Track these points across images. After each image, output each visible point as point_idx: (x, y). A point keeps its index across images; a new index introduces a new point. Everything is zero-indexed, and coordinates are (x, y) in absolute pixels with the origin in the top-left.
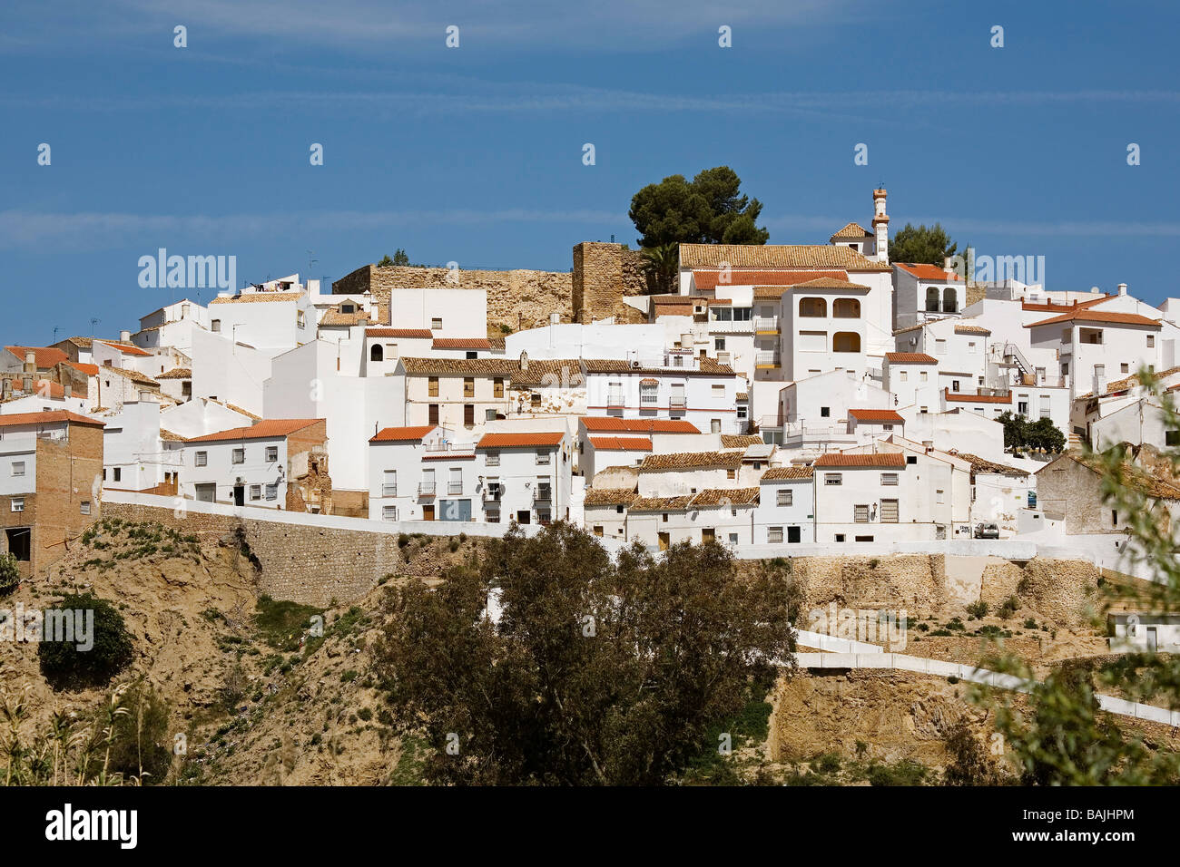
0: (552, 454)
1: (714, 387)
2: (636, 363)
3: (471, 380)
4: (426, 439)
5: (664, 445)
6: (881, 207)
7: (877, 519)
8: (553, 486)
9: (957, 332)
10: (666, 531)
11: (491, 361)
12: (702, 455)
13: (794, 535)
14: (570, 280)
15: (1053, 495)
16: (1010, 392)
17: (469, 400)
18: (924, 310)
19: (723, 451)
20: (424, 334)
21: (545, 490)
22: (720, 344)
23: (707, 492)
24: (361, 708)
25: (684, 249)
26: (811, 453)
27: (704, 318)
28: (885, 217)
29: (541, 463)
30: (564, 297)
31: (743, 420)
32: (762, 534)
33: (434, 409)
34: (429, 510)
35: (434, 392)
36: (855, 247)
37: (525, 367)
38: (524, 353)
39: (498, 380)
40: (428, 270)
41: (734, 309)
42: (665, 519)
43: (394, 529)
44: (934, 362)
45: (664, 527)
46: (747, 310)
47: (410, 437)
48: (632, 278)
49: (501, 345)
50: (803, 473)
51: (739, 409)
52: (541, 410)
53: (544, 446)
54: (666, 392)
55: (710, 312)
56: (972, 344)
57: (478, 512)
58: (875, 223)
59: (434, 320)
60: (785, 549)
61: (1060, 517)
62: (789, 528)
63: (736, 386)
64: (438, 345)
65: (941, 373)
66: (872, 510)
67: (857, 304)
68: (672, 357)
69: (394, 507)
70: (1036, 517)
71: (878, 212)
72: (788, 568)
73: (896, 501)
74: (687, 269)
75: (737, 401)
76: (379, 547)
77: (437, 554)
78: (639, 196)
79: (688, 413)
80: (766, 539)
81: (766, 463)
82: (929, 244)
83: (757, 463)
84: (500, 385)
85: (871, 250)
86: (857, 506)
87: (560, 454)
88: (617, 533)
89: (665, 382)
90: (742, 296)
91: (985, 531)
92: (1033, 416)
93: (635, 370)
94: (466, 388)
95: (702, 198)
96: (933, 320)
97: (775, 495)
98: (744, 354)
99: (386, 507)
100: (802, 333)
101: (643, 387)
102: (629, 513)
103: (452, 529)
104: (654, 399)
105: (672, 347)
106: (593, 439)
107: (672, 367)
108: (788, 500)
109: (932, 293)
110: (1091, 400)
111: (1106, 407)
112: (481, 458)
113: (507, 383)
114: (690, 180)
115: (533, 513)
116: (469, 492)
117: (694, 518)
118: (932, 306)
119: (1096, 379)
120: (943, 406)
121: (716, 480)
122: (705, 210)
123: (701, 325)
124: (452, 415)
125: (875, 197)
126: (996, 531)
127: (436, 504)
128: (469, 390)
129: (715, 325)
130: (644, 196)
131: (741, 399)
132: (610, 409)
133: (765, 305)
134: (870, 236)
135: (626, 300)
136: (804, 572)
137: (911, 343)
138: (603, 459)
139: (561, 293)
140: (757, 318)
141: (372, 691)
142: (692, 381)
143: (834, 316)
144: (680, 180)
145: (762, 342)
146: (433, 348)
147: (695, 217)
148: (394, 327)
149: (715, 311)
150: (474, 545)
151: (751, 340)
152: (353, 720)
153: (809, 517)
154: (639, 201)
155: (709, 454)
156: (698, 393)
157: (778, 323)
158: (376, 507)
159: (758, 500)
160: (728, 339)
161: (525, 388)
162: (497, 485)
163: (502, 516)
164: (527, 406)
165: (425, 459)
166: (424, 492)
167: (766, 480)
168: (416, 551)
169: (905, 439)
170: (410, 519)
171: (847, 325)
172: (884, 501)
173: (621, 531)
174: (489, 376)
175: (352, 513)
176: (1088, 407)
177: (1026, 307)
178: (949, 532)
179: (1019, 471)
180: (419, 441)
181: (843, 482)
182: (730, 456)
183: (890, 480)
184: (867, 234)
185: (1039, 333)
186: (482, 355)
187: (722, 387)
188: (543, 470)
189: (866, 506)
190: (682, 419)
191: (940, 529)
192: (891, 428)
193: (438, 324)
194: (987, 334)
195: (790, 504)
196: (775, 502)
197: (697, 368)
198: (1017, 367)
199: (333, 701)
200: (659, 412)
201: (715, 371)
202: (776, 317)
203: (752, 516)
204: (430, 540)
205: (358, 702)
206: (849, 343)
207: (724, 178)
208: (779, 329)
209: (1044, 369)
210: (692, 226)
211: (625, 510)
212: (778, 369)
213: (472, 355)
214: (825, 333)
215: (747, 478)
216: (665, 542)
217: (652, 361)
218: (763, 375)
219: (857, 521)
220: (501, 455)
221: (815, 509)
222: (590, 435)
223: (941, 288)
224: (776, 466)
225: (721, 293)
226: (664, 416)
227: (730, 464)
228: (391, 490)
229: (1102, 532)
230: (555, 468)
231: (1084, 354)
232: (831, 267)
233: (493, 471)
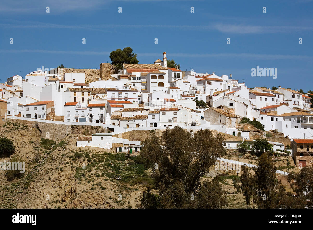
0: (103, 108)
1: (134, 94)
2: (118, 89)
3: (83, 92)
4: (76, 105)
5: (127, 106)
6: (165, 56)
7: (173, 122)
8: (104, 115)
9: (183, 82)
10: (128, 124)
11: (87, 88)
12: (135, 108)
13: (156, 125)
14: (99, 71)
15: (208, 117)
16: (194, 95)
17: (83, 97)
18: (173, 77)
19: (139, 107)
20: (72, 83)
21: (102, 116)
22: (134, 85)
23: (137, 116)
24: (67, 162)
25: (124, 65)
26: (159, 108)
27: (130, 79)
28: (166, 58)
29: (101, 110)
30: (98, 74)
31: (140, 101)
32: (149, 125)
33: (75, 98)
34: (77, 120)
35: (75, 95)
36: (159, 64)
37: (94, 90)
38: (94, 87)
39: (89, 92)
40: (70, 69)
41: (137, 77)
42: (128, 122)
43: (70, 124)
44: (179, 89)
45: (128, 123)
46: (139, 77)
47: (73, 105)
48: (112, 70)
49: (89, 85)
50: (157, 112)
51: (139, 98)
52: (98, 99)
53: (101, 107)
54: (124, 95)
55: (132, 78)
56: (186, 85)
57: (88, 120)
58: (164, 59)
59: (74, 79)
60: (154, 128)
61: (209, 121)
62: (154, 124)
63: (138, 94)
64: (75, 85)
65: (180, 91)
66: (172, 120)
67: (163, 76)
68: (124, 88)
69: (70, 119)
70: (204, 121)
71: (165, 57)
72: (155, 132)
73: (177, 118)
74: (125, 69)
75: (139, 97)
76: (67, 128)
77: (80, 129)
78: (112, 53)
79: (128, 99)
80: (150, 126)
81: (149, 110)
82: (171, 63)
83: (147, 110)
84: (89, 93)
85: (163, 65)
86: (169, 119)
87: (105, 108)
88: (118, 125)
89: (124, 93)
90: (138, 75)
91: (193, 124)
92: (199, 100)
93: (117, 90)
94: (82, 94)
95: (125, 54)
96: (179, 80)
97: (152, 117)
98: (139, 87)
99: (68, 119)
100: (152, 82)
101: (119, 94)
102: (120, 120)
103: (83, 124)
104: (121, 96)
105: (124, 85)
106: (110, 105)
107: (124, 90)
108: (154, 118)
109: (175, 74)
110: (210, 96)
111: (214, 98)
112: (88, 109)
113: (91, 93)
114: (122, 50)
115: (100, 121)
116: (86, 116)
117: (134, 122)
118: (175, 77)
119: (211, 92)
120: (181, 98)
121: (138, 114)
122: (126, 56)
123: (130, 81)
124: (79, 100)
125: (164, 54)
126: (196, 124)
127: (79, 119)
128: (83, 94)
129: (133, 81)
130: (113, 53)
131: (139, 96)
132: (112, 99)
133: (143, 77)
134: (163, 62)
135: (111, 75)
136: (158, 133)
137: (174, 85)
138: (113, 109)
139: (97, 74)
140: (141, 79)
141: (69, 158)
142: (129, 93)
143: (158, 79)
144: (120, 50)
145: (143, 84)
146: (74, 86)
147: (123, 58)
148: (65, 81)
149: (133, 78)
150: (88, 127)
151: (140, 84)
152: (65, 164)
153: (159, 121)
154: (111, 54)
155: (136, 108)
156: (131, 95)
157: (146, 80)
158: (66, 119)
159: (148, 118)
160: (136, 84)
161: (94, 94)
162: (92, 115)
163: (93, 121)
164: (95, 98)
165: (76, 109)
166: (76, 116)
167: (150, 113)
168: (75, 128)
169: (177, 105)
170: (73, 122)
171: (161, 81)
172: (174, 118)
173: (118, 124)
174: (87, 92)
175: (60, 120)
176: (209, 98)
177: (196, 77)
178: (187, 124)
179: (199, 111)
180: (75, 105)
181: (166, 114)
182: (141, 109)
183: (175, 114)
184: (162, 62)
185: (199, 82)
186: (84, 87)
187: (135, 94)
188: (102, 111)
189: (170, 119)
190: (127, 100)
191: (185, 124)
192: (173, 102)
193: (74, 80)
194: (189, 83)
195: (155, 119)
196: (152, 118)
197: (130, 90)
198: (195, 89)
199: (60, 160)
200: (122, 99)
201: (134, 91)
202: (146, 79)
203: (147, 121)
204: (78, 126)
205: (66, 160)
206: (161, 84)
207: (129, 49)
208: (146, 82)
209: (201, 90)
210: (123, 59)
211: (119, 120)
212: (146, 90)
213: (82, 87)
214: (156, 82)
215: (145, 113)
216: (128, 126)
217: (121, 89)
218: (143, 91)
219: (169, 122)
220: (92, 108)
221: (160, 120)
222: (110, 104)
223: (177, 73)
224: (151, 111)
225: (134, 74)
226: (123, 100)
227: (141, 110)
228: (69, 116)
229: (218, 124)
230: (104, 110)
231: (208, 87)
232: (155, 69)
233: (91, 112)
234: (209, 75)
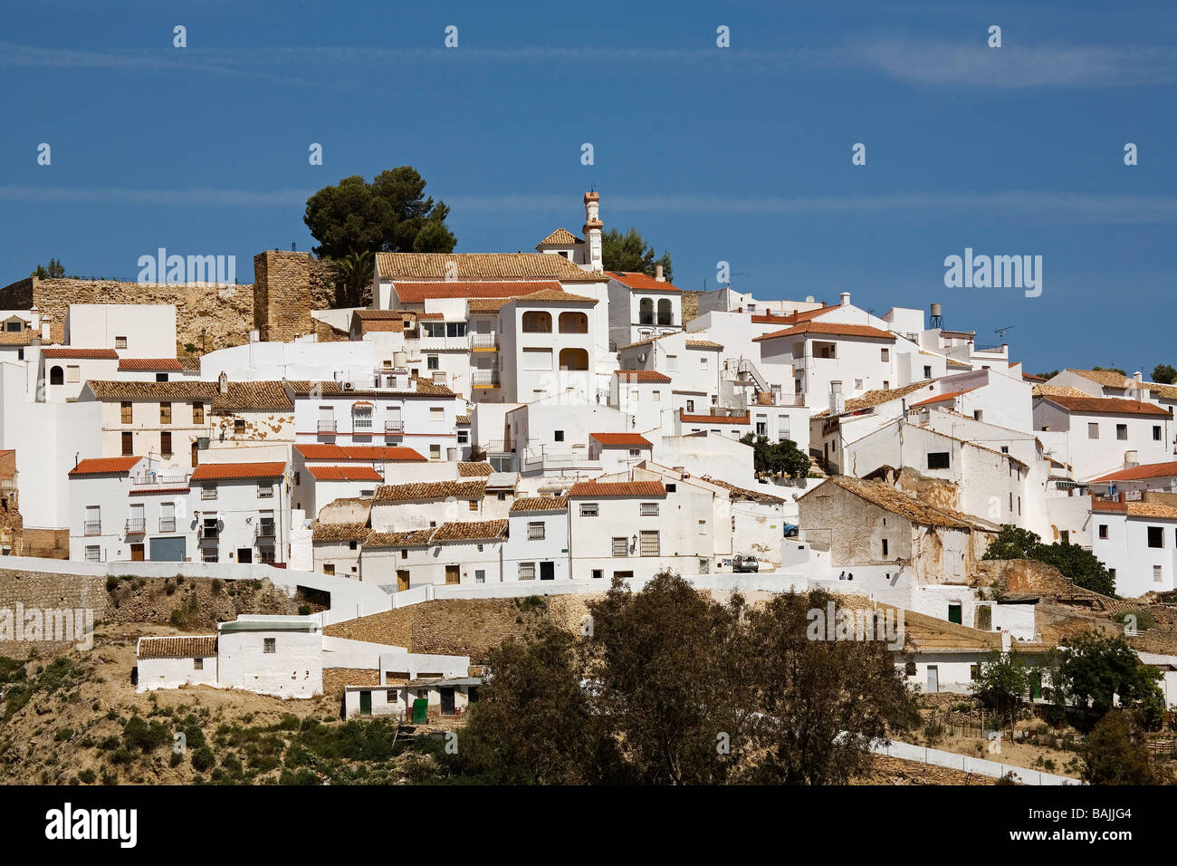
0: (276, 486)
1: (432, 409)
2: (348, 385)
3: (169, 404)
4: (133, 471)
5: (396, 475)
6: (594, 211)
7: (637, 553)
8: (276, 521)
9: (688, 347)
10: (406, 569)
11: (188, 383)
12: (438, 485)
13: (548, 571)
14: (251, 293)
15: (817, 525)
16: (748, 412)
17: (166, 427)
18: (638, 322)
19: (461, 480)
20: (109, 355)
21: (268, 525)
22: (433, 363)
23: (449, 525)
24: (82, 770)
25: (381, 259)
26: (566, 483)
27: (413, 335)
28: (599, 222)
29: (263, 496)
30: (244, 311)
31: (464, 445)
32: (512, 570)
33: (127, 438)
34: (137, 550)
35: (127, 418)
36: (565, 254)
37: (224, 390)
38: (223, 375)
39: (198, 405)
40: (96, 282)
41: (449, 324)
42: (405, 556)
43: (101, 571)
44: (667, 380)
45: (403, 564)
46: (461, 325)
47: (115, 470)
48: (318, 290)
49: (196, 365)
50: (554, 503)
51: (459, 433)
52: (245, 436)
53: (265, 478)
54: (382, 418)
55: (422, 328)
56: (704, 360)
57: (193, 549)
58: (586, 229)
59: (117, 338)
60: (538, 587)
61: (825, 547)
62: (541, 564)
63: (457, 409)
64: (126, 366)
65: (674, 392)
66: (631, 542)
67: (583, 318)
68: (384, 378)
69: (98, 547)
70: (801, 548)
71: (591, 218)
72: (544, 607)
73: (656, 532)
74: (386, 280)
75: (458, 424)
76: (85, 591)
77: (151, 598)
78: (315, 199)
79: (405, 439)
80: (517, 576)
81: (512, 493)
82: (624, 249)
83: (502, 493)
84: (200, 410)
85: (585, 259)
86: (615, 539)
87: (283, 486)
88: (349, 572)
89: (380, 406)
90: (454, 310)
91: (744, 564)
92: (774, 438)
93: (346, 392)
94: (163, 414)
95: (384, 201)
96: (665, 334)
97: (526, 527)
98: (459, 373)
99: (89, 547)
100: (526, 350)
101: (356, 412)
102: (364, 549)
103: (168, 569)
104: (369, 424)
105: (382, 366)
106: (312, 469)
107: (384, 389)
108: (540, 533)
109: (645, 303)
110: (828, 419)
111: (852, 430)
112: (197, 491)
113: (207, 408)
114: (370, 181)
115: (255, 551)
116: (183, 529)
117: (436, 554)
118: (646, 319)
119: (833, 396)
120: (678, 430)
121: (454, 512)
122: (390, 213)
123: (412, 342)
124: (146, 444)
125: (587, 201)
126: (755, 564)
127: (146, 542)
128: (166, 416)
129: (427, 342)
130: (322, 199)
131: (461, 423)
132: (321, 435)
133: (480, 319)
134: (581, 244)
135: (314, 314)
136: (562, 611)
137: (640, 360)
138: (326, 492)
139: (242, 306)
140: (473, 334)
141: (93, 751)
142: (410, 403)
143: (560, 331)
144: (359, 181)
145: (479, 360)
146: (119, 370)
147: (377, 221)
148: (74, 346)
149: (427, 326)
150: (193, 587)
151: (466, 357)
152: (74, 783)
153: (564, 551)
154: (315, 205)
155: (445, 483)
156: (415, 416)
157: (496, 339)
158: (77, 547)
159: (507, 534)
160: (441, 357)
161: (228, 413)
162: (215, 521)
163: (220, 554)
164: (230, 433)
165: (133, 494)
166: (132, 529)
167: (517, 511)
168: (126, 594)
169: (660, 463)
170: (118, 559)
171: (574, 341)
172: (644, 532)
173: (354, 569)
174: (188, 401)
175: (45, 554)
176: (826, 427)
177: (756, 319)
178: (713, 566)
179: (774, 497)
180: (125, 473)
181: (600, 512)
182: (470, 486)
183: (649, 510)
184: (578, 241)
185: (770, 346)
186: (174, 377)
187: (441, 409)
188: (267, 503)
189: (625, 539)
190: (400, 445)
191: (703, 563)
192: (637, 453)
193: (122, 343)
194: (720, 349)
195: (543, 537)
196: (526, 536)
197: (414, 389)
198: (752, 384)
199: (49, 763)
200: (374, 438)
201: (433, 393)
202: (493, 333)
203: (501, 551)
204: (143, 582)
205: (78, 763)
206: (575, 360)
207: (407, 179)
208: (497, 346)
209: (780, 387)
210: (376, 230)
211: (359, 547)
212: (499, 387)
213: (162, 378)
214: (550, 350)
215: (491, 510)
216: (404, 581)
217: (364, 383)
218: (481, 395)
219: (616, 555)
220: (219, 488)
221: (570, 542)
222: (308, 465)
223: (656, 298)
224: (523, 496)
225: (432, 306)
226: (379, 442)
227: (473, 495)
228: (95, 528)
229: (871, 563)
230: (280, 497)
231: (818, 369)
232: (544, 278)
233: (210, 505)
234: (820, 306)
